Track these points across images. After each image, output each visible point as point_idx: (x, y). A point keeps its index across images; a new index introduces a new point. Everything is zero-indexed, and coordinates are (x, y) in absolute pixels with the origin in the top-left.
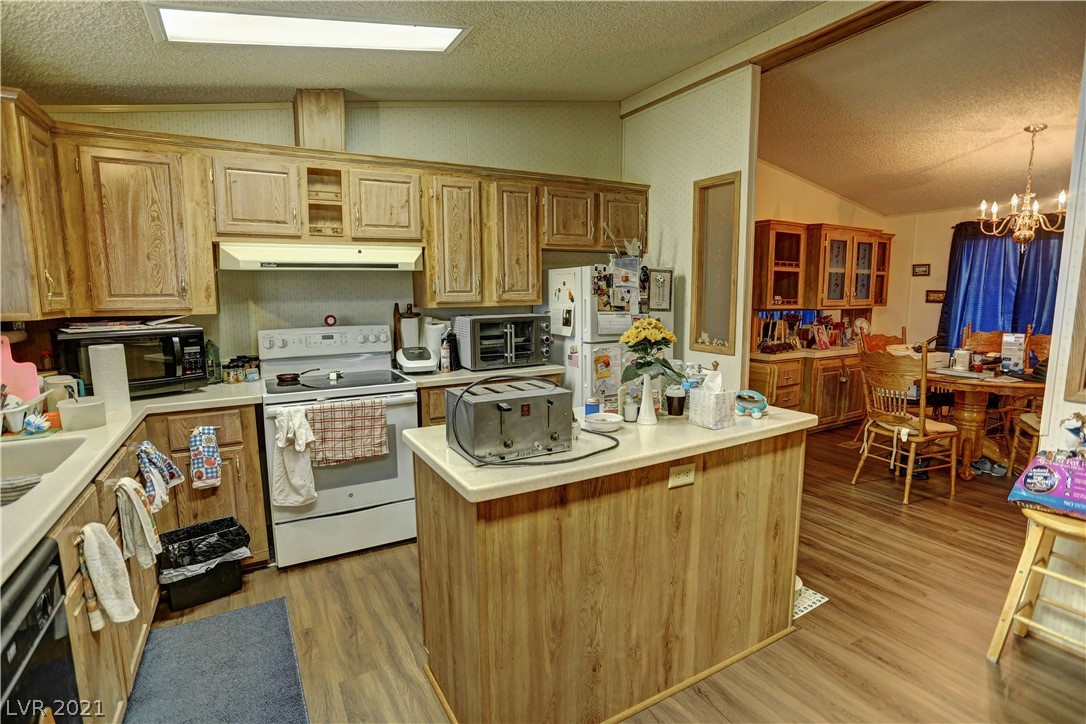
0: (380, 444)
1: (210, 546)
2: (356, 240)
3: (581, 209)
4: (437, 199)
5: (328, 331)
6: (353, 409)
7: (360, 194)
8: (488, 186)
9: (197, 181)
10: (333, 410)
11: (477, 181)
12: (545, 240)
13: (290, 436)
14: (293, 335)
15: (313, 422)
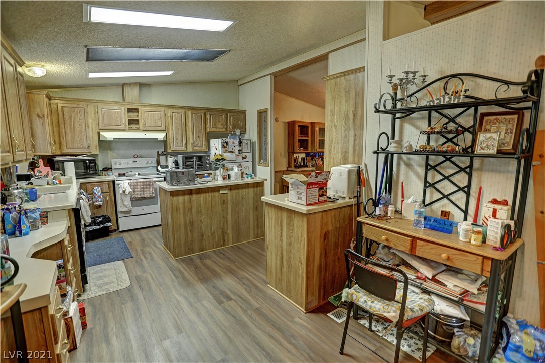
0: (152, 193)
2: (144, 130)
3: (221, 119)
5: (135, 160)
6: (143, 182)
7: (145, 116)
8: (188, 112)
10: (137, 182)
11: (184, 111)
12: (208, 130)
13: (124, 190)
14: (123, 161)
15: (131, 186)
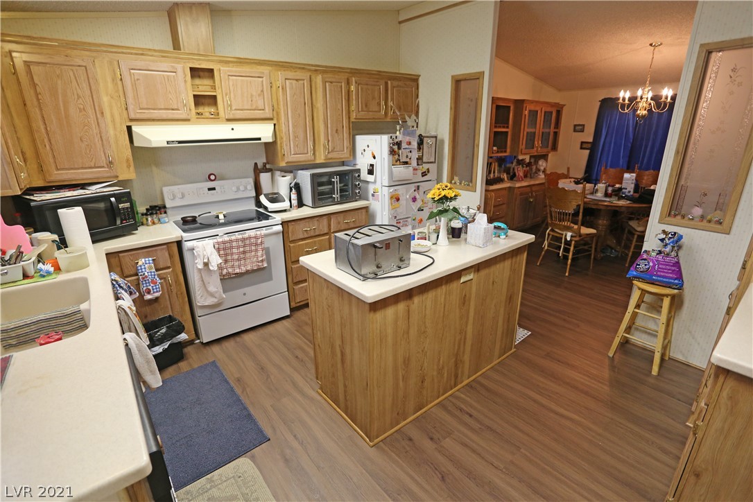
0: (262, 261)
1: (162, 335)
2: (229, 120)
3: (376, 94)
4: (283, 88)
5: (211, 184)
6: (243, 240)
7: (228, 85)
8: (316, 78)
9: (109, 80)
10: (231, 241)
11: (308, 74)
12: (353, 115)
13: (206, 261)
14: (188, 189)
15: (218, 250)
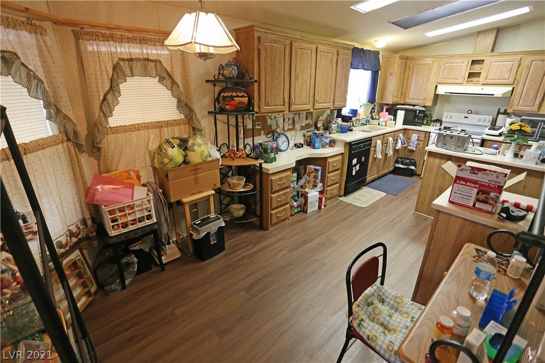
1: (406, 162)
2: (483, 84)
4: (527, 67)
5: (467, 115)
9: (436, 68)
14: (455, 115)
